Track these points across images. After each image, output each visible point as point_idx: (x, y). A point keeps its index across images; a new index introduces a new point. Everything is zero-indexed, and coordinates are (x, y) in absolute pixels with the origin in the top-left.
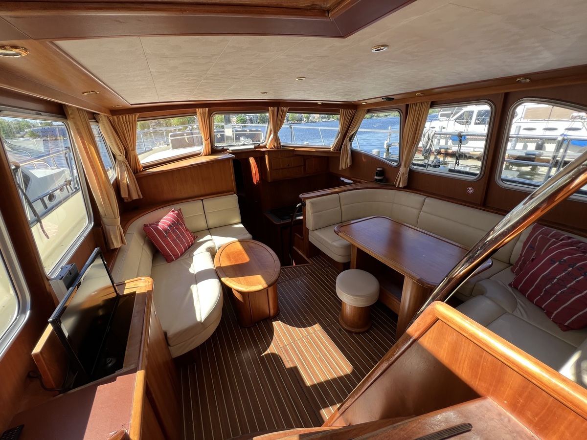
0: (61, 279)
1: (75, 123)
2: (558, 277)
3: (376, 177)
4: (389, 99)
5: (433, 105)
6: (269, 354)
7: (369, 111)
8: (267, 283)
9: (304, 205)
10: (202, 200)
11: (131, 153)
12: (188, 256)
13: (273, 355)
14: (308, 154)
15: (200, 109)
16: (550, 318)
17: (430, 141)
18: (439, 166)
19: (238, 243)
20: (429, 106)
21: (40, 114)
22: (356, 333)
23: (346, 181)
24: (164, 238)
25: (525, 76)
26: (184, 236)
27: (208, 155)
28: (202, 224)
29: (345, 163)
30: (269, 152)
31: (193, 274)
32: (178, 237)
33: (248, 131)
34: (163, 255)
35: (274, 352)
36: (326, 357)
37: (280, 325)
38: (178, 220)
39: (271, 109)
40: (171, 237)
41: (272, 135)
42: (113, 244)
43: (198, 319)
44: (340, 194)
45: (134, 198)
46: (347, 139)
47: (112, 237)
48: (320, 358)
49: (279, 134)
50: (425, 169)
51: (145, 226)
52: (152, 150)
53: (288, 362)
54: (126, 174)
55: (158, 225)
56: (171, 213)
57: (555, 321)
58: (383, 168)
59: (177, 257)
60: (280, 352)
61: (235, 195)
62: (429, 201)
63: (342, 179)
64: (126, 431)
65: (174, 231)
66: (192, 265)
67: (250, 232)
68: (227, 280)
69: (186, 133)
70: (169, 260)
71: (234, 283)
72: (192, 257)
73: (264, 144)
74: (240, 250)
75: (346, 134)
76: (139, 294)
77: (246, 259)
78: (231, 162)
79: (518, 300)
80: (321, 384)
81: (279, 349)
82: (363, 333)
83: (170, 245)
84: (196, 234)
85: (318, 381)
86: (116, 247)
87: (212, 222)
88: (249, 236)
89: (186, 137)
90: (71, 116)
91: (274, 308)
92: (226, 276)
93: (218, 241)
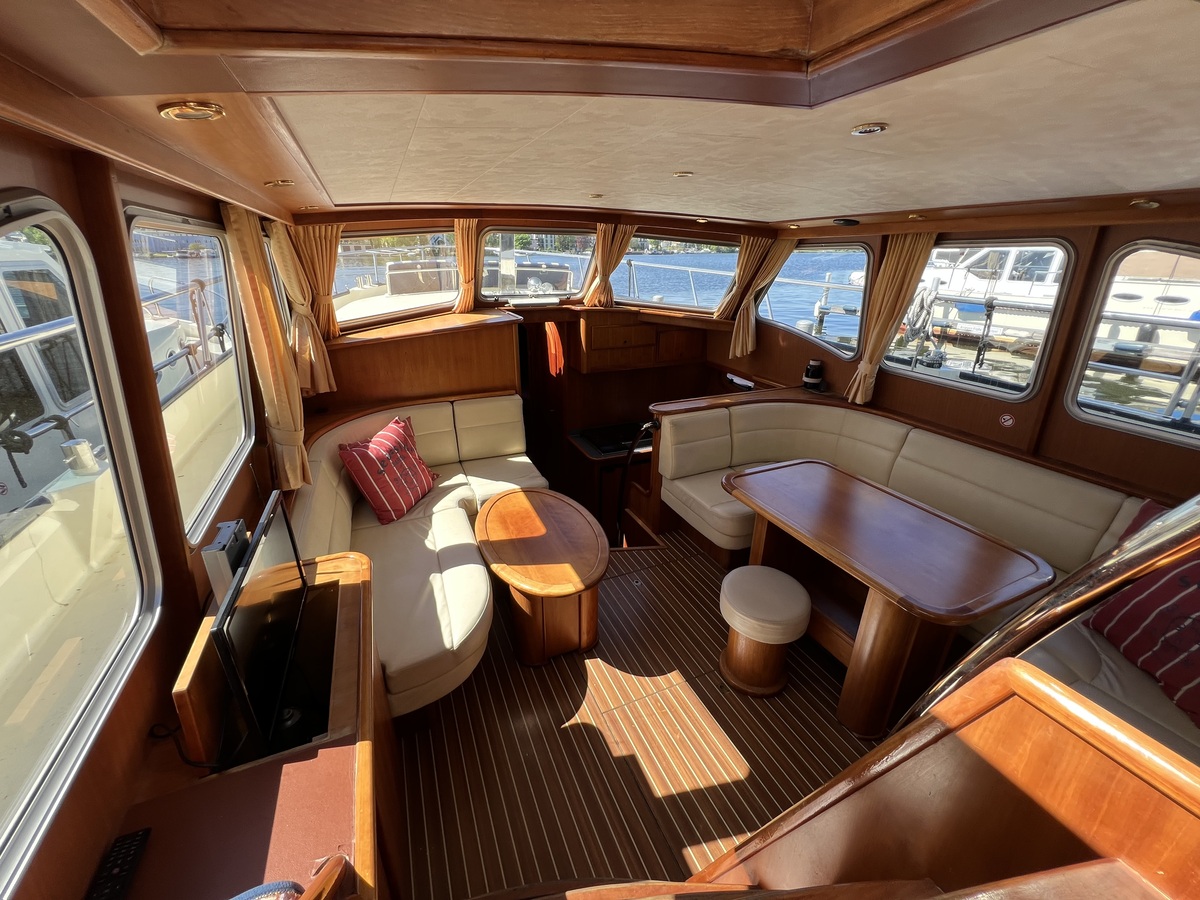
0: (223, 549)
1: (241, 241)
2: (1194, 616)
3: (805, 379)
4: (849, 222)
5: (941, 240)
6: (578, 724)
7: (801, 244)
8: (582, 581)
9: (657, 426)
10: (452, 403)
11: (323, 301)
12: (421, 515)
13: (587, 727)
14: (666, 322)
15: (462, 220)
16: (1173, 700)
17: (925, 312)
18: (940, 365)
19: (522, 496)
20: (932, 242)
21: (187, 222)
22: (754, 696)
23: (738, 380)
24: (377, 474)
25: (1151, 196)
26: (415, 473)
27: (468, 312)
28: (448, 451)
29: (741, 345)
30: (589, 314)
31: (432, 552)
32: (405, 475)
33: (544, 266)
34: (374, 509)
35: (587, 721)
36: (694, 741)
37: (599, 666)
38: (405, 441)
39: (601, 226)
40: (391, 473)
41: (597, 280)
42: (288, 481)
43: (448, 645)
44: (732, 409)
45: (322, 391)
46: (750, 296)
47: (287, 467)
48: (681, 742)
49: (612, 277)
50: (909, 368)
51: (341, 447)
52: (348, 292)
53: (617, 743)
54: (309, 342)
55: (367, 447)
56: (392, 425)
57: (1180, 705)
58: (822, 362)
59: (400, 515)
60: (601, 723)
61: (518, 397)
62: (916, 435)
63: (729, 376)
64: (347, 858)
65: (397, 462)
66: (430, 532)
67: (544, 473)
68: (503, 569)
69: (420, 264)
70: (384, 518)
71: (518, 576)
72: (430, 517)
73: (579, 296)
74: (526, 510)
75: (750, 287)
76: (346, 587)
77: (538, 528)
78: (515, 329)
79: (1103, 656)
80: (684, 796)
81: (597, 715)
82: (768, 697)
83: (388, 489)
84: (435, 470)
85: (680, 790)
86: (293, 488)
87: (468, 448)
88: (541, 481)
89: (419, 271)
90: (235, 226)
91: (588, 633)
92: (500, 561)
93: (480, 488)
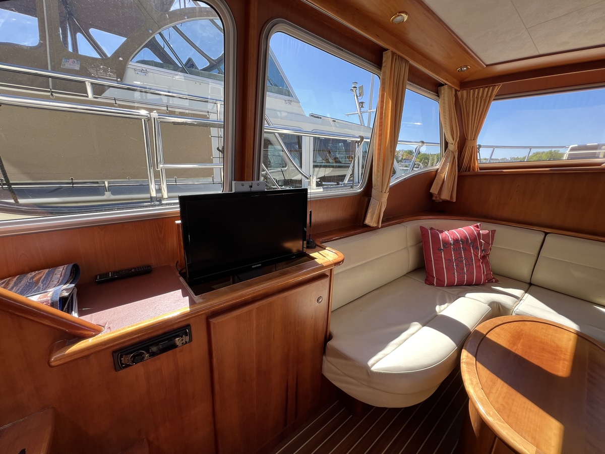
10: (546, 234)
11: (469, 144)
12: (455, 292)
19: (571, 336)
24: (437, 249)
26: (469, 265)
31: (436, 313)
32: (459, 262)
40: (448, 254)
54: (448, 167)
55: (441, 232)
59: (440, 284)
65: (457, 251)
66: (446, 305)
76: (316, 264)
83: (441, 263)
84: (498, 278)
87: (543, 276)
90: (385, 64)
93: (531, 307)
